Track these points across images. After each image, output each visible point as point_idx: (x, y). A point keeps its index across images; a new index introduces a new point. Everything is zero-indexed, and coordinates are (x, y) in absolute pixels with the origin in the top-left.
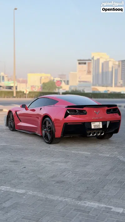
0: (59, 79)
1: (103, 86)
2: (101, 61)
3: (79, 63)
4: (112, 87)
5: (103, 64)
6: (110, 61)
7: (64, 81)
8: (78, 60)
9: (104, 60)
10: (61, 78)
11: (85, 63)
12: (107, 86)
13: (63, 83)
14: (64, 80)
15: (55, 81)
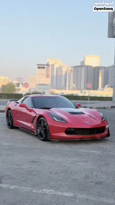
0: (17, 82)
1: (58, 89)
2: (56, 66)
3: (39, 68)
4: (66, 90)
5: (57, 69)
6: (63, 66)
7: (22, 84)
8: (38, 65)
9: (58, 66)
10: (19, 81)
11: (44, 68)
12: (61, 89)
13: (21, 85)
14: (22, 82)
15: (13, 83)
